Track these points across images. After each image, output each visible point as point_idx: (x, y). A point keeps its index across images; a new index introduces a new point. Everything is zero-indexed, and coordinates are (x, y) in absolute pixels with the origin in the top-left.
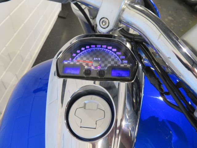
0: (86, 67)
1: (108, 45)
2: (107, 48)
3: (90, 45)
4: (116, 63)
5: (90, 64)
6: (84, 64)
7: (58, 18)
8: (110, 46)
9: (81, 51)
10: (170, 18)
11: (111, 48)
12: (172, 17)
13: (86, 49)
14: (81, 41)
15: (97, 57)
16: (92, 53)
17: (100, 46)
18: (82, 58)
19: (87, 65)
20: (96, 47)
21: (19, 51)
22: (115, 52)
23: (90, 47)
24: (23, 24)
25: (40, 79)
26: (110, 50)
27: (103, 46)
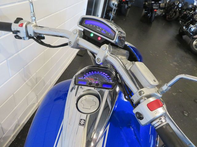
0: (90, 81)
1: (103, 72)
2: (102, 73)
3: (94, 71)
4: (106, 81)
5: (92, 81)
6: (89, 80)
7: (76, 56)
8: (104, 72)
9: (89, 74)
10: (175, 63)
11: (104, 73)
12: (178, 63)
13: (91, 73)
14: (89, 69)
15: (97, 77)
16: (94, 75)
17: (99, 72)
18: (88, 78)
19: (91, 81)
20: (97, 72)
21: (43, 78)
22: (106, 76)
23: (94, 72)
24: (51, 58)
25: (60, 91)
26: (104, 74)
27: (101, 72)
